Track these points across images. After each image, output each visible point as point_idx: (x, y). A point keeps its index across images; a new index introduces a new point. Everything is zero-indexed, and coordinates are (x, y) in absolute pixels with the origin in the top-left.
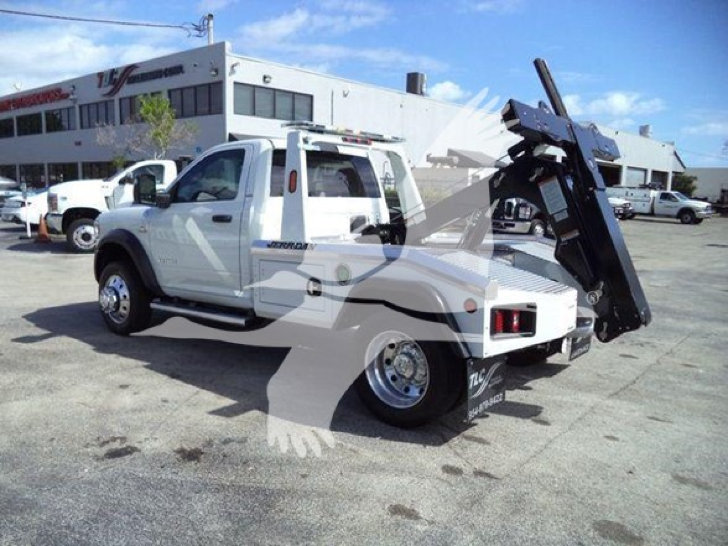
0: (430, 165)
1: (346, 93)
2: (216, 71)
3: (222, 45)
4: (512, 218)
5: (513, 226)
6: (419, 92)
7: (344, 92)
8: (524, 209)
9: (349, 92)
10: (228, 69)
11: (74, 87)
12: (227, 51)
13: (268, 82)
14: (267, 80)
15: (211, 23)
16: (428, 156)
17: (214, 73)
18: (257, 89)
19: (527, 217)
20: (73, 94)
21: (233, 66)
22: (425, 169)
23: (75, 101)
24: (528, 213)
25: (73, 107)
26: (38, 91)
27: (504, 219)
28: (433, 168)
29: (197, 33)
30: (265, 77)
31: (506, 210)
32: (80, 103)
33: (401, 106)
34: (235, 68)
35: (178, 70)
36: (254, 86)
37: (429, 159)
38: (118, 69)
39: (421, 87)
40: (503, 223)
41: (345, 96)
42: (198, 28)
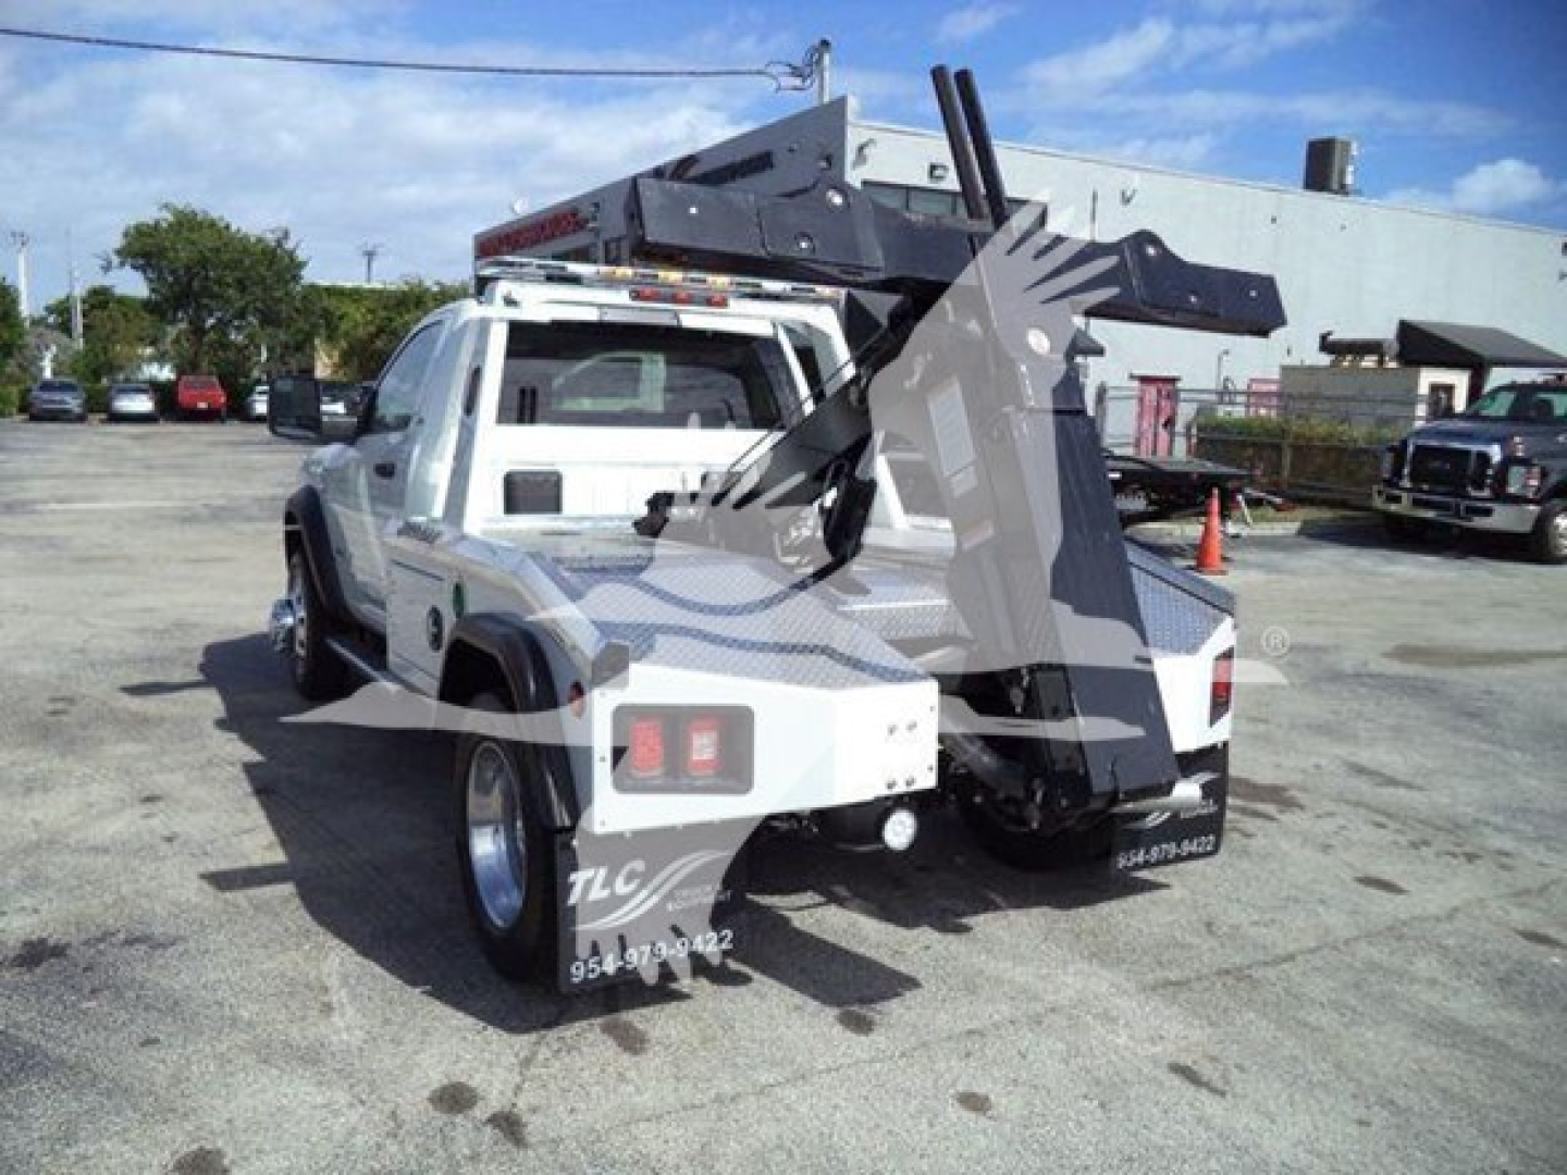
0: (1325, 360)
1: (1128, 193)
2: (828, 159)
3: (840, 104)
4: (1486, 493)
5: (1488, 512)
6: (1335, 186)
7: (1123, 194)
8: (1522, 470)
9: (1134, 191)
10: (850, 156)
11: (597, 205)
12: (850, 116)
13: (940, 178)
14: (938, 172)
15: (827, 58)
16: (1324, 338)
17: (824, 164)
18: (913, 193)
19: (1531, 495)
20: (594, 218)
21: (861, 149)
22: (1313, 370)
23: (596, 232)
24: (1534, 483)
25: (595, 245)
26: (542, 217)
27: (1468, 497)
28: (1334, 364)
29: (798, 82)
30: (933, 168)
31: (1470, 472)
32: (605, 236)
33: (1274, 220)
34: (866, 151)
35: (761, 163)
36: (908, 189)
37: (1327, 345)
38: (666, 166)
39: (1342, 173)
40: (1464, 504)
41: (1126, 200)
42: (796, 72)
